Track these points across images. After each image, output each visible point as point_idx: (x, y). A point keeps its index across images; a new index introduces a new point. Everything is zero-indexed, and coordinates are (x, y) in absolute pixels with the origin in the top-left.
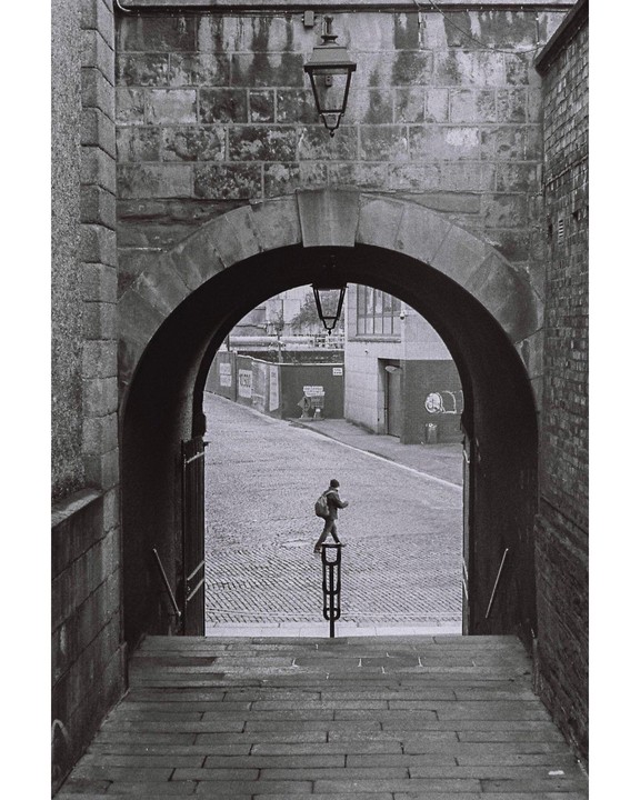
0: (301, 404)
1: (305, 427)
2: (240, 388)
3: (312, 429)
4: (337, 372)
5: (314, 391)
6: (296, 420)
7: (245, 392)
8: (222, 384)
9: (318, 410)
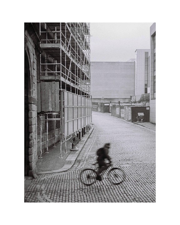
0: (137, 118)
1: (138, 124)
2: (121, 114)
3: (140, 125)
4: (148, 109)
5: (141, 114)
6: (136, 123)
7: (122, 115)
8: (117, 114)
9: (142, 120)
